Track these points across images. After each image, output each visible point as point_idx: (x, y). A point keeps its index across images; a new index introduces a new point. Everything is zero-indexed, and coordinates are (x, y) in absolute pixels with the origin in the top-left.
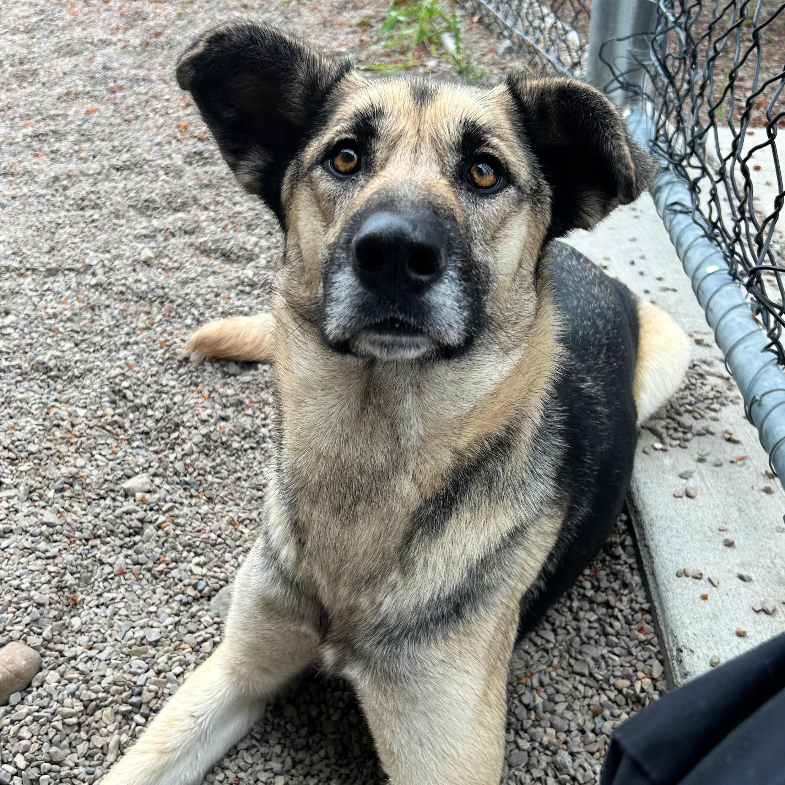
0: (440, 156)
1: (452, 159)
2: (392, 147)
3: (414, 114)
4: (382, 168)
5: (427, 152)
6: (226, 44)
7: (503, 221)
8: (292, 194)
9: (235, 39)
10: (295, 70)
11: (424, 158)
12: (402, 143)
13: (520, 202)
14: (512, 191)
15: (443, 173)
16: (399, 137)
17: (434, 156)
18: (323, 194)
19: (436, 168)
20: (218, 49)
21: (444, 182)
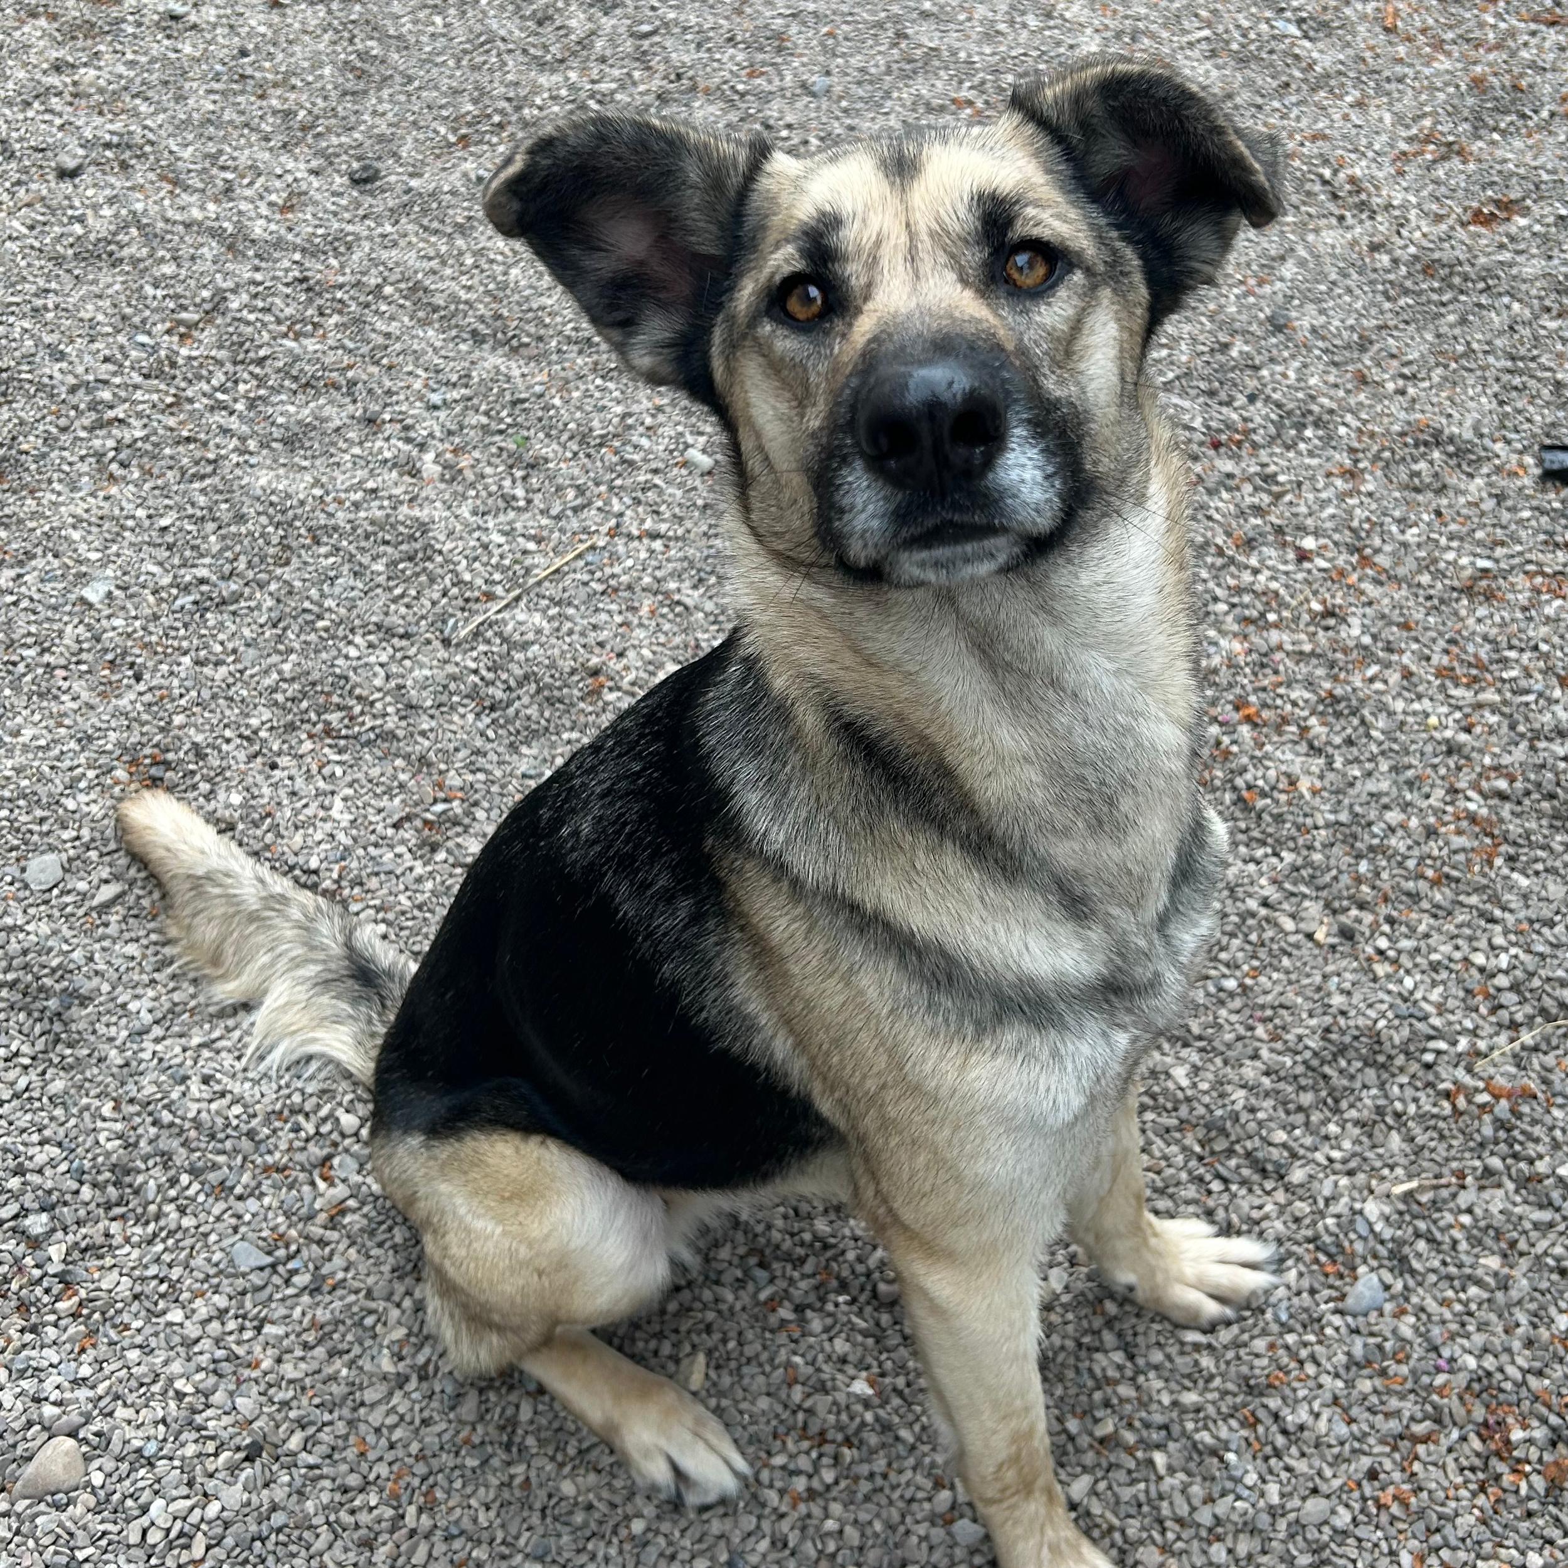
0: (952, 256)
1: (974, 257)
2: (873, 262)
3: (893, 202)
4: (867, 298)
5: (929, 255)
6: (561, 151)
7: (1077, 326)
8: (730, 371)
9: (571, 141)
10: (681, 169)
11: (926, 266)
12: (886, 251)
13: (1093, 288)
14: (1078, 277)
15: (964, 281)
16: (878, 243)
17: (942, 258)
18: (782, 359)
19: (951, 276)
20: (549, 162)
21: (968, 294)
